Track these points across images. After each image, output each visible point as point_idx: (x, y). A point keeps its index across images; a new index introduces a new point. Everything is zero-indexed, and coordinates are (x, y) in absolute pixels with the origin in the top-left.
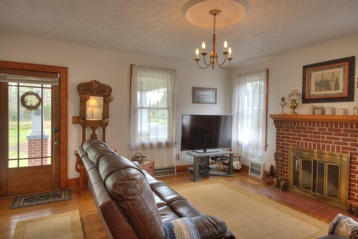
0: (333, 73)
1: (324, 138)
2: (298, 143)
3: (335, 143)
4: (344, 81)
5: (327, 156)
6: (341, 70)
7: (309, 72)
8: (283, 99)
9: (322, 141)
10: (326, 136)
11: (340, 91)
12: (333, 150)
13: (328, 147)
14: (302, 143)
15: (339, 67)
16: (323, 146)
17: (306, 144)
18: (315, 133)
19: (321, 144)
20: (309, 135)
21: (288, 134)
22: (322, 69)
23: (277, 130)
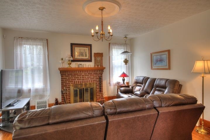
0: (84, 49)
1: (86, 77)
2: (75, 82)
3: (90, 79)
4: (89, 54)
5: (88, 85)
6: (87, 49)
7: (74, 47)
8: (62, 59)
9: (85, 79)
10: (87, 76)
11: (87, 57)
12: (90, 82)
13: (88, 81)
14: (76, 81)
15: (87, 47)
16: (86, 81)
17: (78, 81)
18: (82, 76)
19: (85, 80)
20: (79, 77)
21: (68, 78)
22: (80, 47)
23: (62, 77)
